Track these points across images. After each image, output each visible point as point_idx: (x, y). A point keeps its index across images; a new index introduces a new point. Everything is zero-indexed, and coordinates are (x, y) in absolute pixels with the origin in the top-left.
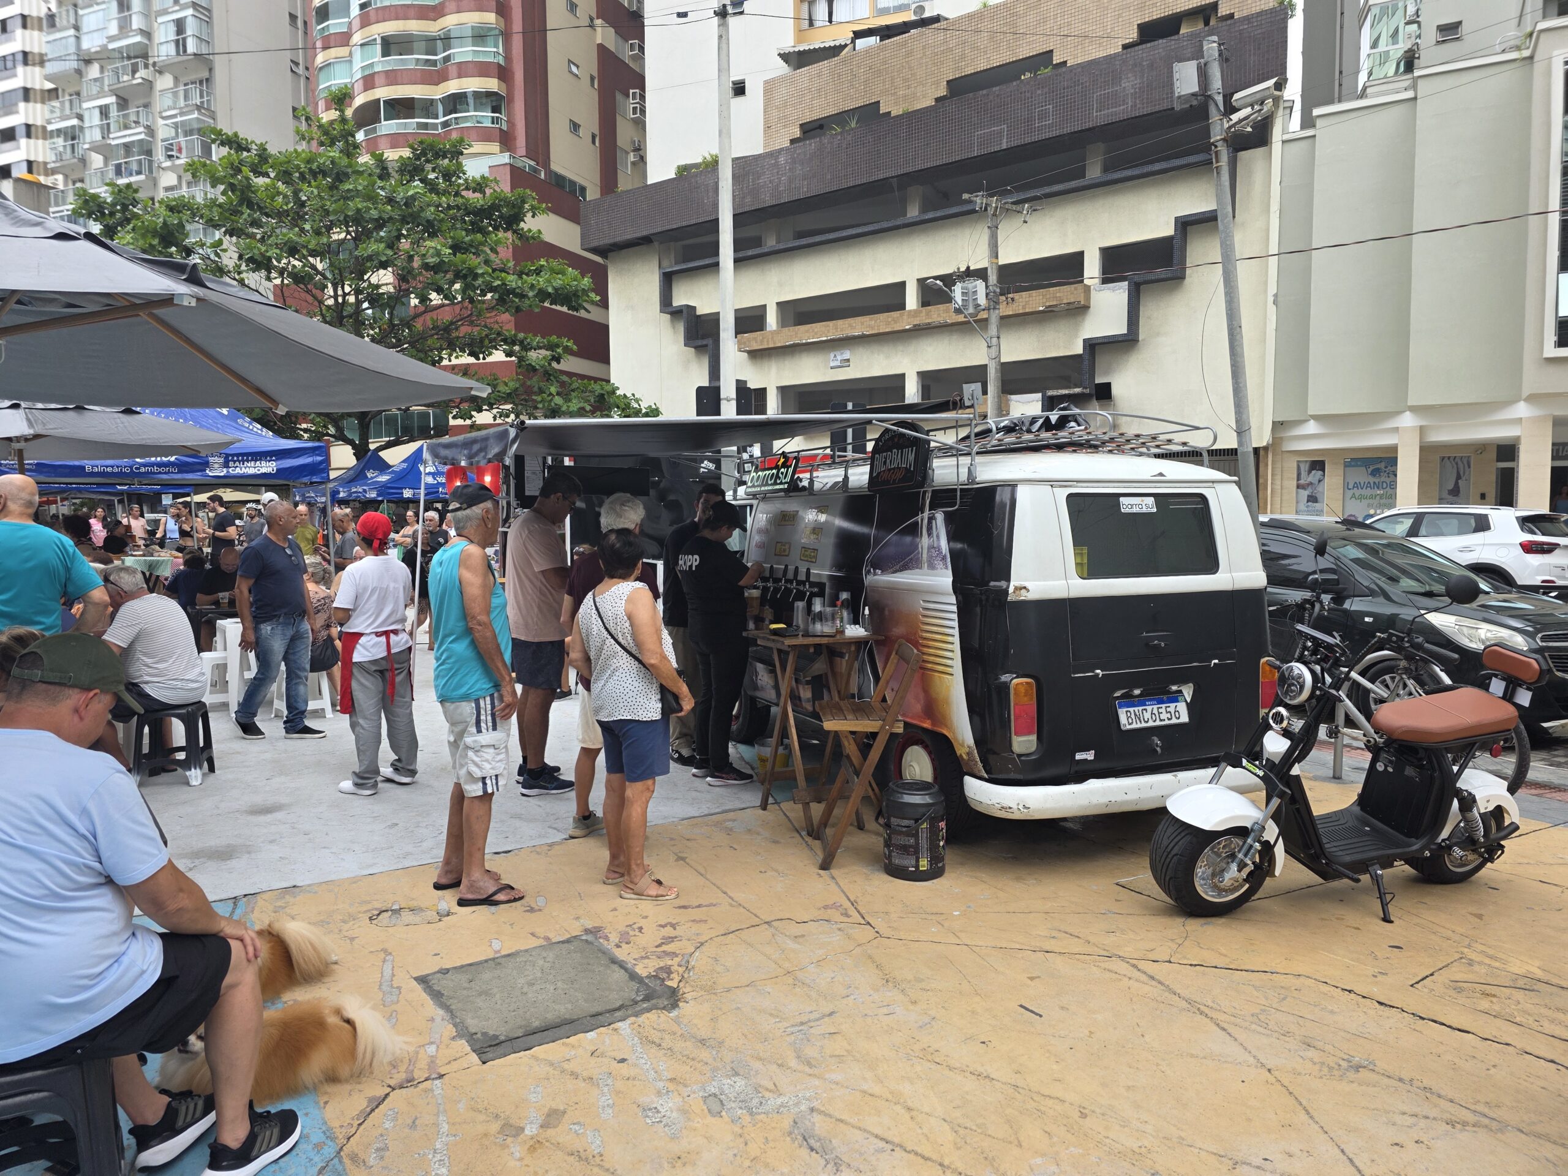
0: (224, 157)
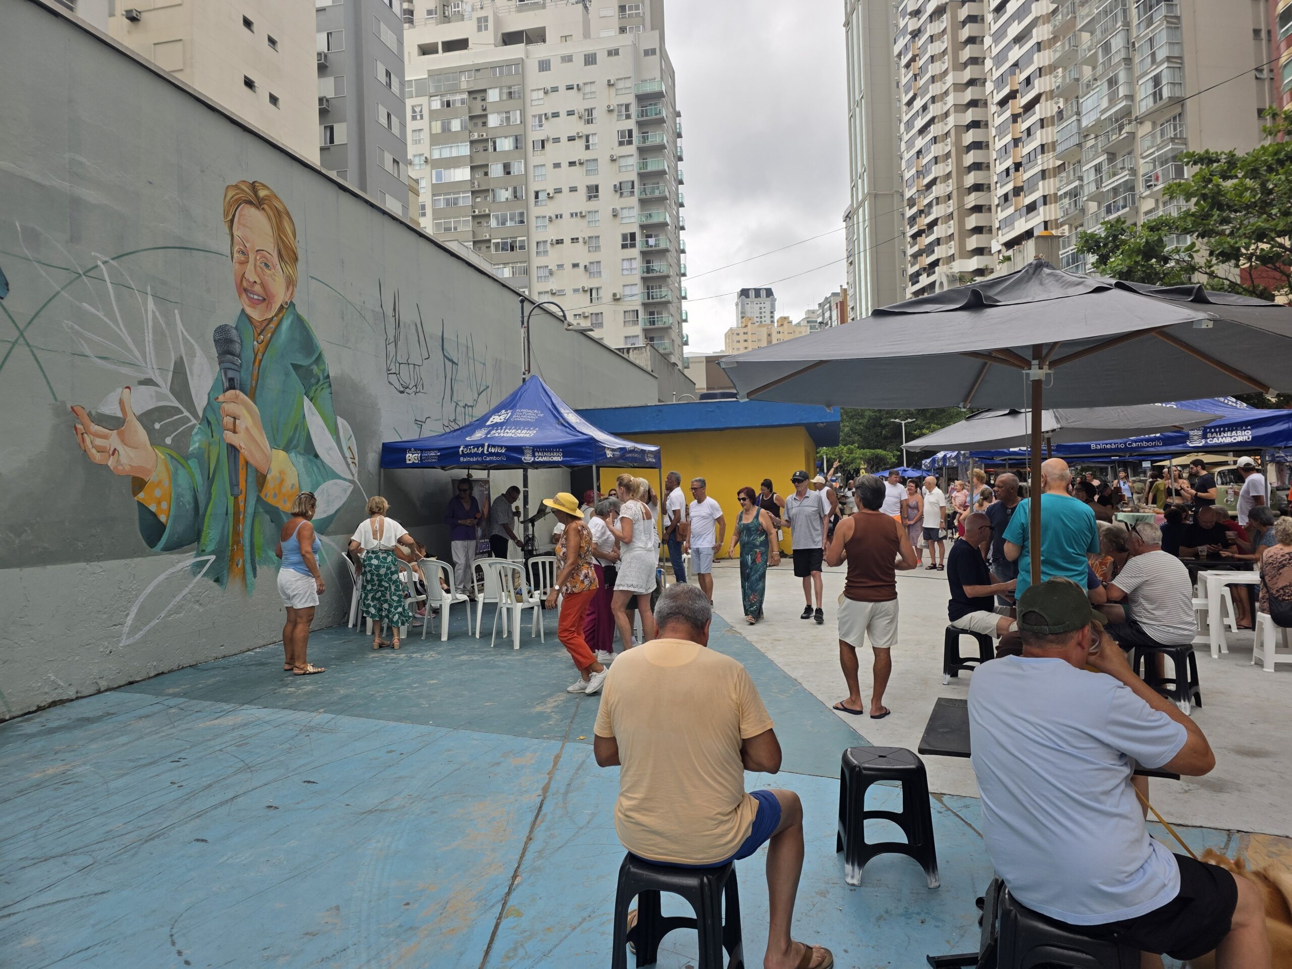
0: (1196, 174)
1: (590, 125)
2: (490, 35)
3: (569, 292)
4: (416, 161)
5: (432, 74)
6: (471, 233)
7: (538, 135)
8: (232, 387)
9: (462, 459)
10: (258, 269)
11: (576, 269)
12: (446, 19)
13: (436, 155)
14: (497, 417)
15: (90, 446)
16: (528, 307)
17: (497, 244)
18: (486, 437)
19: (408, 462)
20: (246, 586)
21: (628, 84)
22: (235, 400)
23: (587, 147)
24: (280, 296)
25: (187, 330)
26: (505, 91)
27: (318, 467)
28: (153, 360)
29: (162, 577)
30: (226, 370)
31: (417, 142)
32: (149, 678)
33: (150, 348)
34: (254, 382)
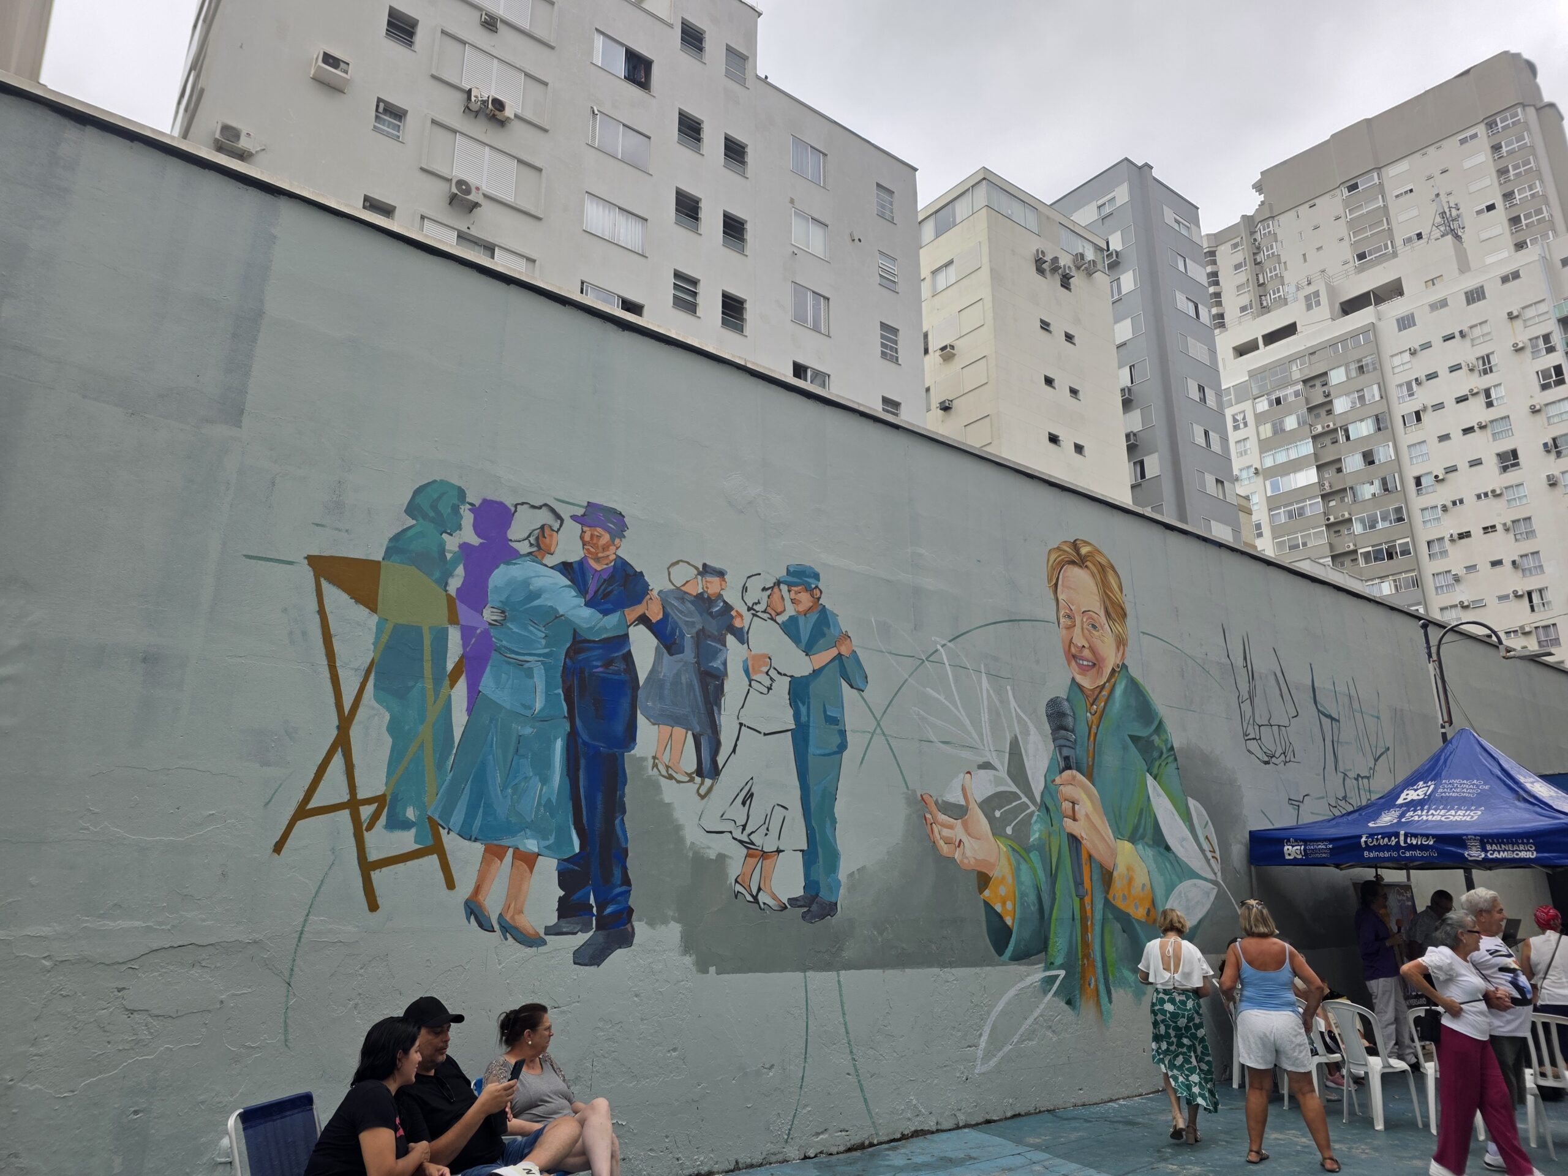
1: (1489, 376)
2: (1324, 311)
3: (1491, 601)
4: (1244, 475)
5: (1252, 374)
6: (1328, 546)
7: (1410, 406)
8: (1068, 767)
9: (1366, 853)
10: (1086, 631)
11: (1498, 569)
12: (1265, 309)
13: (1269, 462)
14: (1411, 792)
15: (938, 837)
16: (1434, 634)
17: (1367, 555)
18: (1399, 822)
19: (1287, 857)
20: (1101, 1012)
21: (1543, 308)
22: (1072, 782)
23: (1490, 404)
24: (1111, 659)
25: (1019, 706)
26: (1354, 366)
27: (1171, 863)
28: (990, 742)
29: (1012, 992)
30: (1061, 747)
31: (1242, 454)
32: (1006, 1119)
33: (986, 729)
34: (1090, 759)
